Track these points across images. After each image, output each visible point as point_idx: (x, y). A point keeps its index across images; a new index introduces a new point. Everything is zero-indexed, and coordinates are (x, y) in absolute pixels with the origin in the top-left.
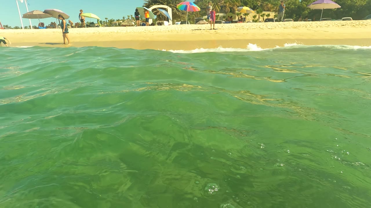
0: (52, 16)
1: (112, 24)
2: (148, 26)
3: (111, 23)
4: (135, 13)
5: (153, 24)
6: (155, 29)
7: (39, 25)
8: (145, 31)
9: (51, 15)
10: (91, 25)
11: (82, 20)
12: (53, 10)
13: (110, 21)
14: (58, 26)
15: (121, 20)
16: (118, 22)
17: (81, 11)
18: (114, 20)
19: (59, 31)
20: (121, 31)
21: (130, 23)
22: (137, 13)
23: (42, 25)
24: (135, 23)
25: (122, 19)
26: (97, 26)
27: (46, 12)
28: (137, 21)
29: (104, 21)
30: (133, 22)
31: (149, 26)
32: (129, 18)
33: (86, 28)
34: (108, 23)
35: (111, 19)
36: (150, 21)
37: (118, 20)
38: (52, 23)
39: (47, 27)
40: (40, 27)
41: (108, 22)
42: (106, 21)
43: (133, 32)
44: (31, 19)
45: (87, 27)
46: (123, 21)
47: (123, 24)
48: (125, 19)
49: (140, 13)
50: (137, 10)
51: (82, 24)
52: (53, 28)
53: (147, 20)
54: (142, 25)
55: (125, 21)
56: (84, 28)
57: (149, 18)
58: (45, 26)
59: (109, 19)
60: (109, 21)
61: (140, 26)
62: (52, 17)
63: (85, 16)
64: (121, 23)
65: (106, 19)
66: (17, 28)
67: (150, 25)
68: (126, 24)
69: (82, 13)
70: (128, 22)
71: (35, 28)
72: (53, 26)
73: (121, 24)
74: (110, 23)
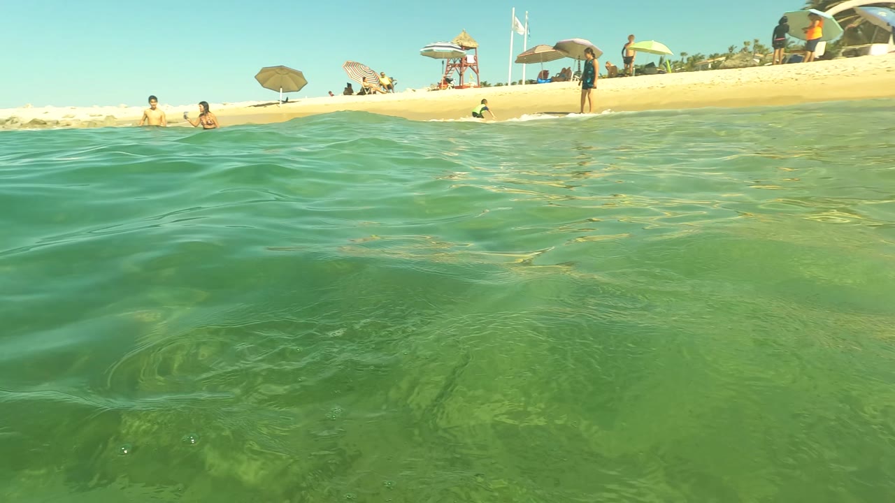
0: (567, 54)
1: (695, 66)
2: (809, 61)
3: (694, 64)
4: (776, 28)
5: (827, 56)
6: (836, 68)
7: (540, 76)
8: (798, 77)
9: (568, 52)
10: (647, 69)
11: (628, 60)
12: (573, 41)
13: (692, 59)
14: (574, 75)
15: (721, 56)
16: (712, 60)
17: (631, 37)
18: (702, 57)
19: (573, 87)
20: (723, 81)
21: (747, 61)
22: (781, 30)
23: (544, 76)
24: (761, 60)
25: (727, 51)
26: (659, 72)
27: (558, 47)
28: (777, 51)
29: (677, 62)
30: (757, 58)
31: (812, 63)
32: (749, 47)
33: (633, 77)
34: (687, 64)
35: (697, 53)
36: (820, 49)
37: (712, 57)
38: (564, 69)
39: (552, 80)
40: (540, 80)
41: (685, 61)
42: (680, 60)
43: (758, 80)
44: (528, 64)
45: (636, 75)
46: (727, 58)
47: (728, 63)
48: (736, 51)
49: (790, 28)
50: (783, 20)
51: (626, 69)
52: (564, 80)
53: (811, 45)
54: (791, 61)
55: (734, 57)
56: (629, 78)
57: (818, 40)
58: (549, 77)
59: (691, 54)
60: (688, 59)
61: (783, 62)
62: (567, 56)
63: (635, 49)
64: (720, 62)
65: (683, 54)
66: (499, 85)
67: (816, 60)
68: (737, 62)
69: (632, 43)
70: (742, 59)
71: (531, 82)
72: (564, 76)
73: (721, 65)
74: (689, 65)
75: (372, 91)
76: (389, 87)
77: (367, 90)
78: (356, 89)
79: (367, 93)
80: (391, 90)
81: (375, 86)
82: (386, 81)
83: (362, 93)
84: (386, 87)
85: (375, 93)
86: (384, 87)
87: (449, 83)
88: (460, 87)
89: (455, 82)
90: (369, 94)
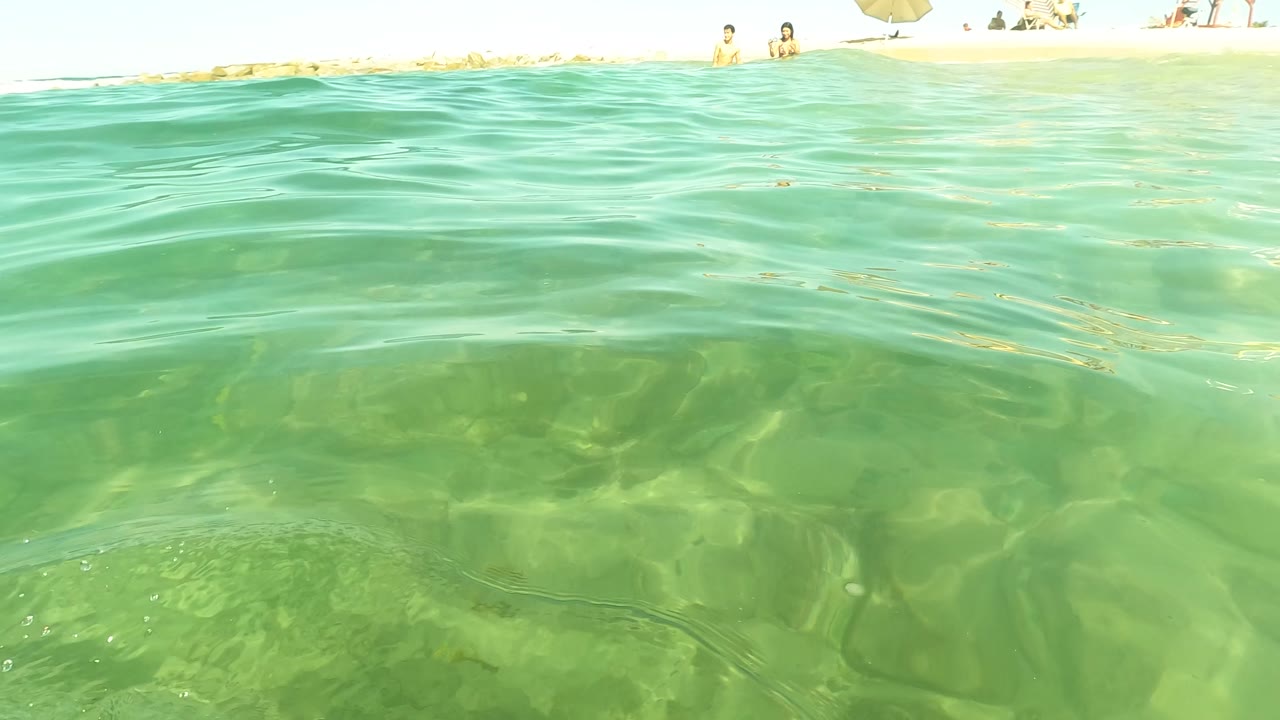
75: (1038, 25)
76: (1070, 19)
77: (1030, 22)
78: (1011, 21)
79: (1028, 27)
80: (1072, 24)
81: (1045, 16)
82: (1065, 10)
83: (1020, 27)
84: (1064, 19)
85: (1042, 27)
86: (1060, 19)
87: (1188, 16)
88: (1208, 26)
89: (1202, 16)
90: (1032, 28)
